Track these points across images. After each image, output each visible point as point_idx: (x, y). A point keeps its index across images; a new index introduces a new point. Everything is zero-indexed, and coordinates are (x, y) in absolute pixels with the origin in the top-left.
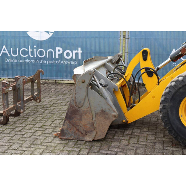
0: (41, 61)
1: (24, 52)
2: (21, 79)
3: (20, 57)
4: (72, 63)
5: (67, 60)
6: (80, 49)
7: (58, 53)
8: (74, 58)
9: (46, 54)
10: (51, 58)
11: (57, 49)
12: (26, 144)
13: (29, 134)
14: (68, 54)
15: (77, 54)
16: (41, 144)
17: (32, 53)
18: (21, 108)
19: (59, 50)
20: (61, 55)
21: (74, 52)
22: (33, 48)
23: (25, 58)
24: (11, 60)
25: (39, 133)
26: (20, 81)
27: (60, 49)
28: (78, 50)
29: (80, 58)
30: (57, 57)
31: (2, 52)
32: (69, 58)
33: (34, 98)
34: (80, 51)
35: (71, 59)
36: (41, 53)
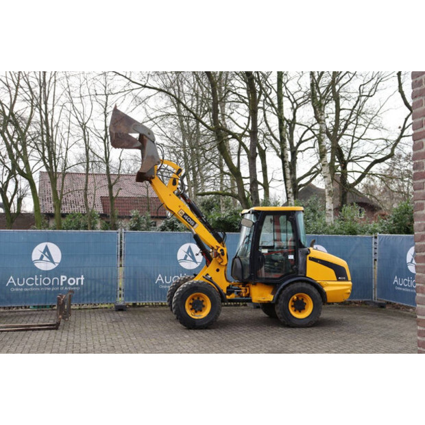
0: (45, 289)
1: (30, 282)
3: (25, 286)
6: (82, 276)
7: (62, 280)
8: (77, 284)
9: (51, 281)
11: (62, 277)
14: (72, 281)
15: (80, 281)
17: (38, 282)
19: (63, 278)
20: (65, 283)
21: (78, 279)
22: (38, 277)
23: (30, 287)
24: (17, 290)
28: (81, 277)
29: (82, 284)
30: (62, 284)
31: (9, 282)
34: (82, 278)
36: (47, 281)
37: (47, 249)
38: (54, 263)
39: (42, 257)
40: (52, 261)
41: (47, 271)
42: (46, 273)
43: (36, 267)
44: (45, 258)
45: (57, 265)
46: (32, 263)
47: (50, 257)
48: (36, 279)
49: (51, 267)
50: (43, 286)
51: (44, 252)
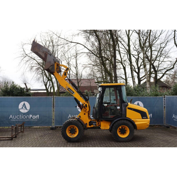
1: (18, 117)
2: (18, 125)
4: (36, 120)
5: (34, 119)
7: (30, 117)
9: (26, 117)
10: (28, 118)
11: (30, 115)
12: (19, 145)
13: (20, 142)
15: (37, 117)
16: (24, 144)
18: (17, 135)
20: (32, 118)
21: (36, 116)
22: (21, 115)
25: (23, 142)
26: (18, 126)
27: (31, 115)
29: (38, 118)
30: (30, 118)
32: (34, 118)
33: (22, 132)
34: (38, 116)
35: (35, 119)
37: (24, 104)
38: (27, 110)
39: (22, 107)
40: (26, 109)
41: (24, 113)
42: (24, 114)
43: (20, 111)
44: (24, 108)
45: (28, 110)
46: (19, 110)
47: (25, 107)
48: (20, 116)
49: (26, 111)
50: (23, 119)
51: (23, 106)
